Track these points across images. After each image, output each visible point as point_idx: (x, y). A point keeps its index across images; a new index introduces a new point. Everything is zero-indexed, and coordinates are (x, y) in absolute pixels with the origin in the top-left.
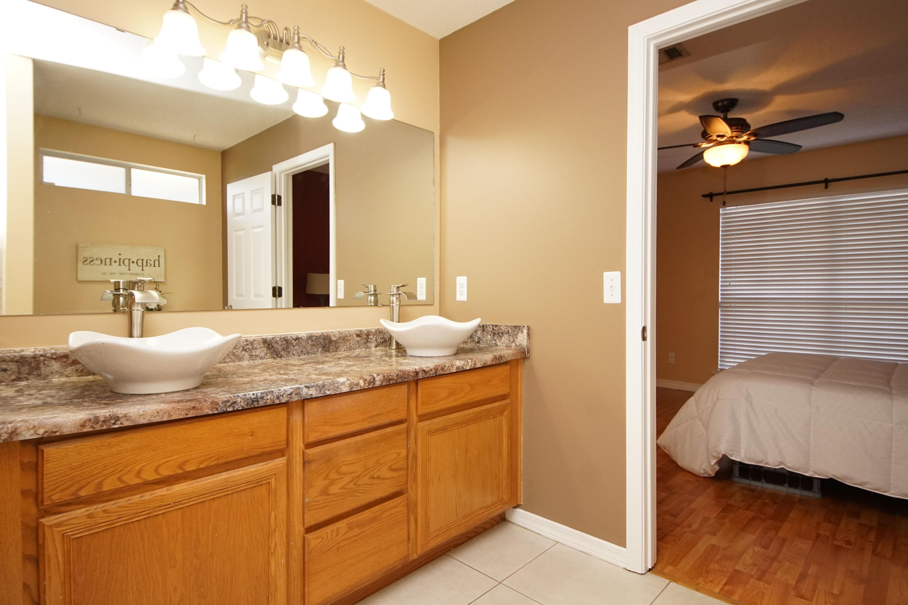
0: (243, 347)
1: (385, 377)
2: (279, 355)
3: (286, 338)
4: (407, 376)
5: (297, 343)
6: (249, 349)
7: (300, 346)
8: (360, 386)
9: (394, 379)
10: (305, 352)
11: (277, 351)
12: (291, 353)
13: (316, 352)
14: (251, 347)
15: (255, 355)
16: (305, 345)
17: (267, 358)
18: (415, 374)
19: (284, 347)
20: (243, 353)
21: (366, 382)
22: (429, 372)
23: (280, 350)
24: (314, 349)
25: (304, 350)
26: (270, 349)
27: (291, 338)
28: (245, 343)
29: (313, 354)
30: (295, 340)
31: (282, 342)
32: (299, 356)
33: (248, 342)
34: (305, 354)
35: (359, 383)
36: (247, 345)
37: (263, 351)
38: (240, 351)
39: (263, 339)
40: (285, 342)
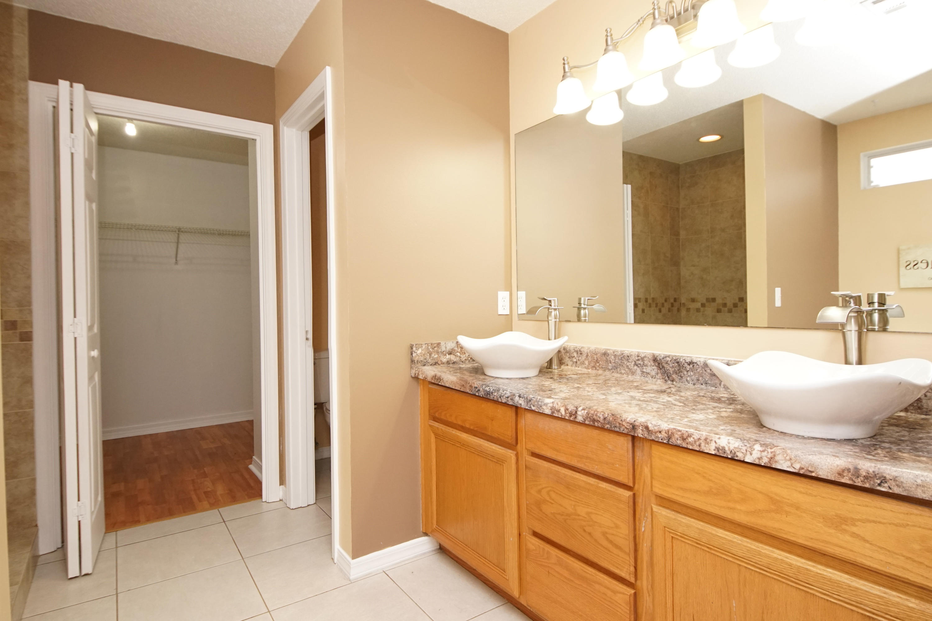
0: (635, 362)
1: (588, 414)
2: (670, 378)
3: (679, 360)
4: (618, 425)
5: (690, 368)
6: (640, 364)
7: (696, 373)
8: (561, 413)
9: (599, 422)
10: (702, 382)
11: (668, 373)
12: (684, 379)
13: (718, 385)
14: (642, 363)
15: (646, 373)
16: (702, 373)
17: (658, 378)
18: (631, 426)
19: (676, 369)
20: (636, 367)
21: (567, 412)
22: (656, 433)
23: (671, 373)
24: (715, 380)
25: (701, 378)
26: (661, 369)
27: (684, 361)
28: (637, 358)
29: (713, 387)
30: (689, 365)
31: (673, 363)
32: (694, 384)
33: (639, 358)
34: (702, 384)
35: (560, 410)
36: (638, 360)
37: (653, 369)
38: (632, 365)
39: (654, 356)
40: (677, 364)
